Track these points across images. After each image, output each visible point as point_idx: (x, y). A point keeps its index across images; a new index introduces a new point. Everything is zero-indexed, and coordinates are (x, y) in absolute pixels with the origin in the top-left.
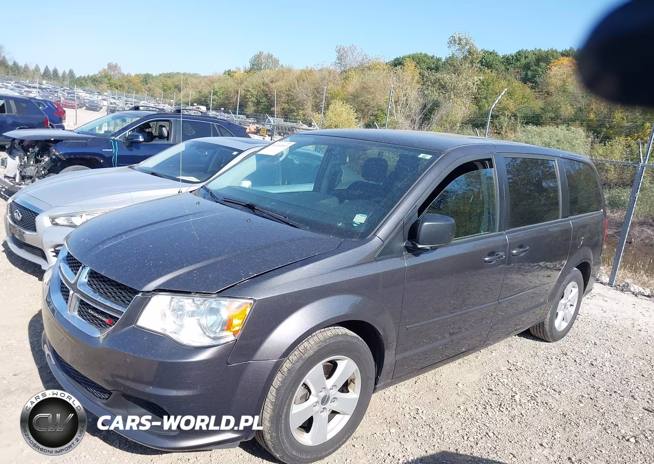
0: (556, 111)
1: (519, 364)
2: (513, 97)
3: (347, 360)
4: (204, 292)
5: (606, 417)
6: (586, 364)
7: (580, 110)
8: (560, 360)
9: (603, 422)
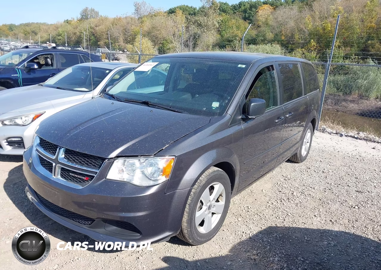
0: (264, 36)
1: (289, 176)
2: (239, 29)
3: (219, 184)
4: (147, 154)
5: (340, 197)
6: (321, 172)
7: (277, 35)
8: (307, 172)
9: (339, 200)
